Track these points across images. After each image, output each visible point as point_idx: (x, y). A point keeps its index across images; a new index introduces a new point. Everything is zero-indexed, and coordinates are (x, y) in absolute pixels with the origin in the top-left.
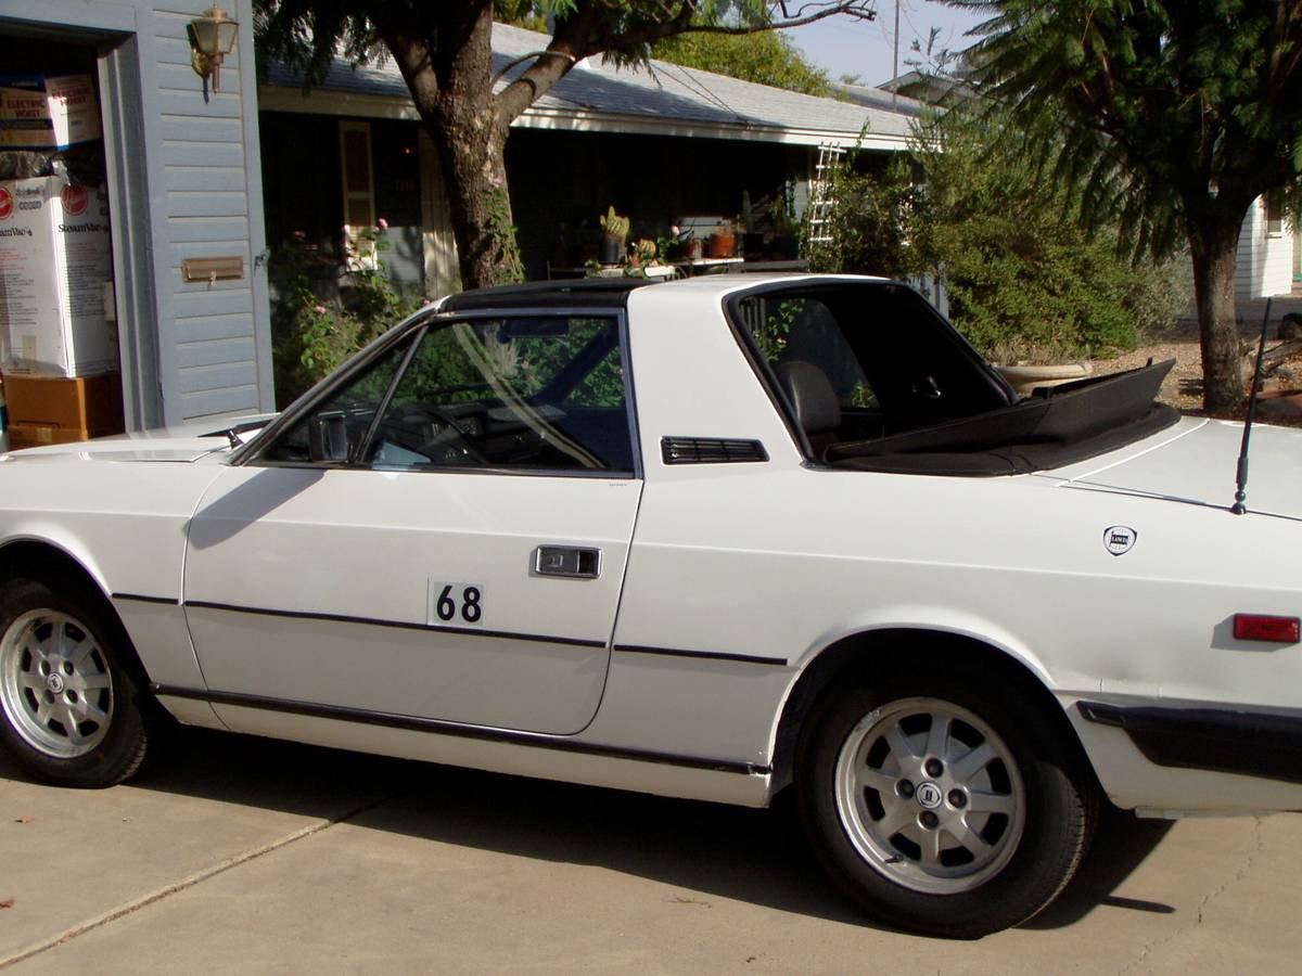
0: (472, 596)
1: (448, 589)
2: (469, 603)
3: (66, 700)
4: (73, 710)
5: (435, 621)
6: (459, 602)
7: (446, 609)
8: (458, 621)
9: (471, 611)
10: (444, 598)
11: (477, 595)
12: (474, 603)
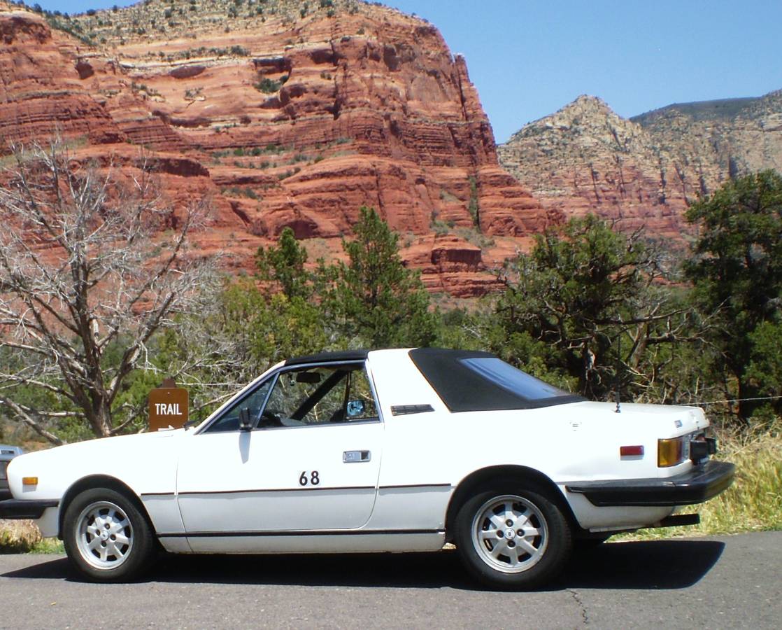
0: (315, 475)
1: (304, 473)
2: (314, 477)
3: (111, 541)
4: (116, 543)
5: (299, 486)
6: (309, 477)
7: (303, 481)
8: (309, 485)
9: (315, 480)
10: (302, 477)
11: (317, 474)
12: (316, 477)
